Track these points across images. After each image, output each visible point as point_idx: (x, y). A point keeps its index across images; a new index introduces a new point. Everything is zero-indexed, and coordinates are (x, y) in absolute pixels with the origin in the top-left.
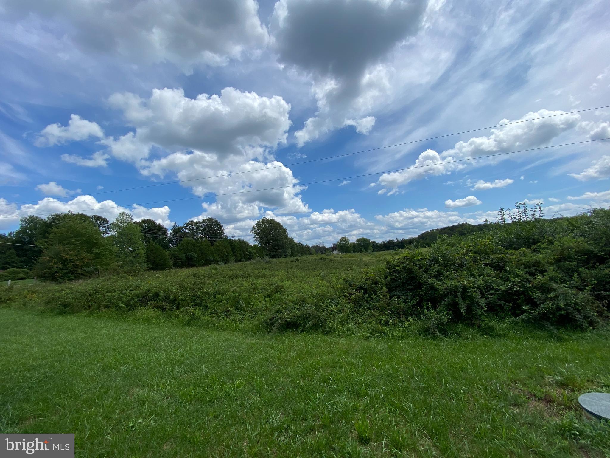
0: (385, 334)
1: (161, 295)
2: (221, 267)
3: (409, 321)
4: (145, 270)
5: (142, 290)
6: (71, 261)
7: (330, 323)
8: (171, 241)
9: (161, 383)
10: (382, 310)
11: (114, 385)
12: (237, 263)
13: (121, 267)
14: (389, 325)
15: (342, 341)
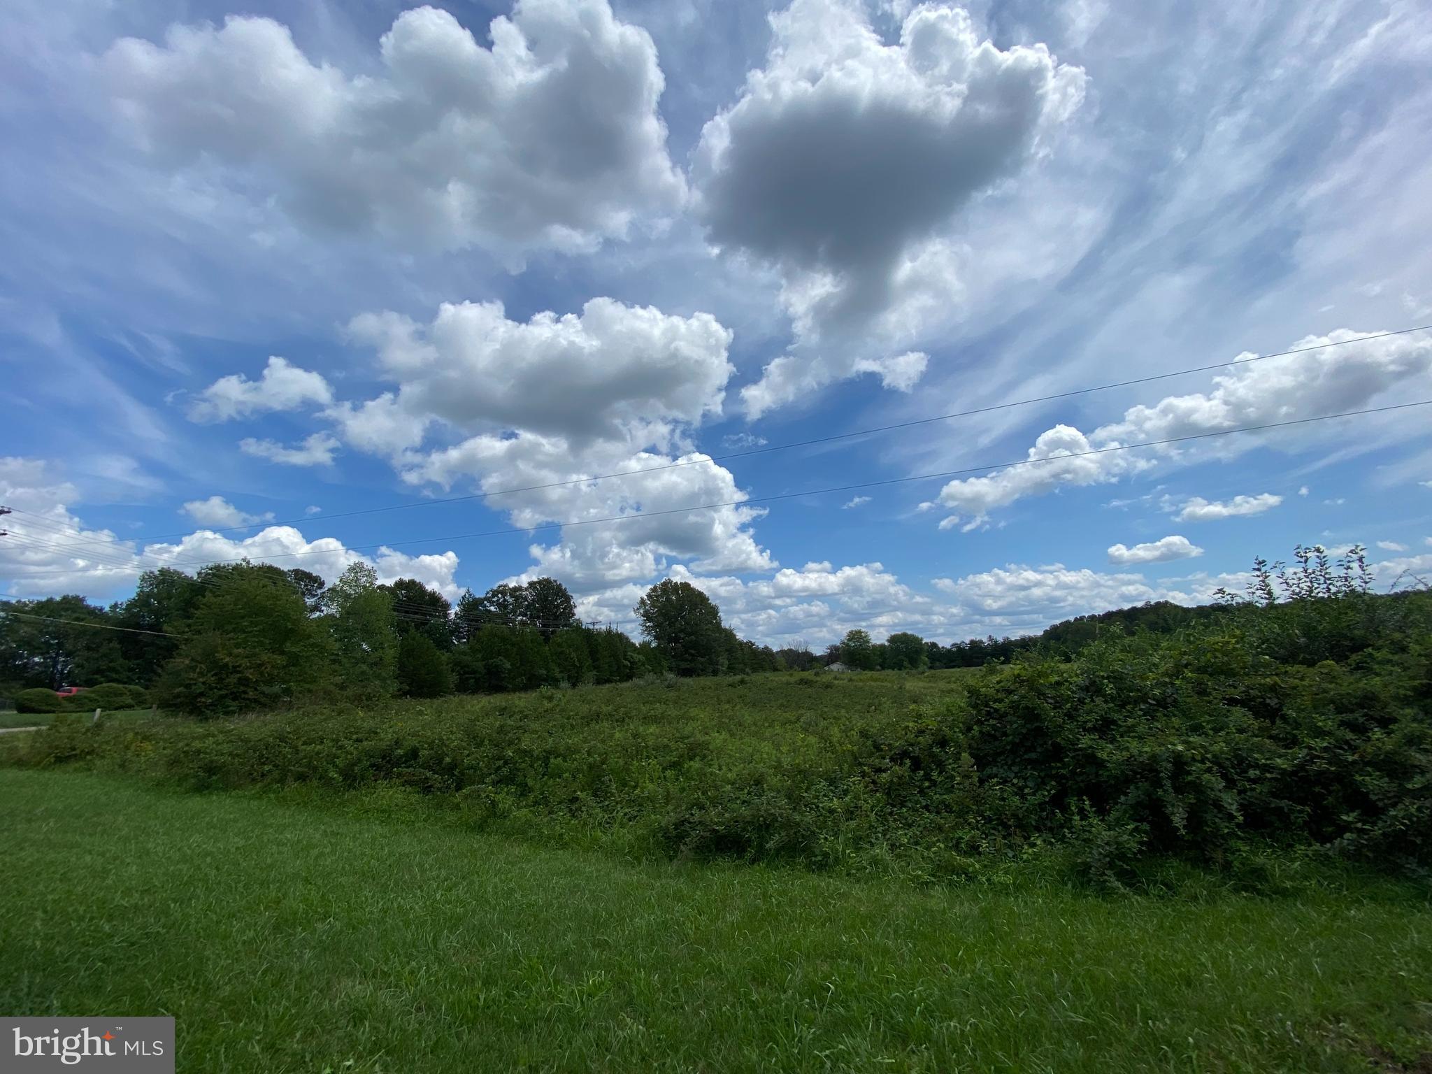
0: (971, 878)
1: (424, 753)
2: (563, 694)
3: (1033, 845)
4: (393, 697)
5: (381, 740)
6: (236, 669)
7: (825, 842)
8: (456, 631)
9: (407, 969)
10: (962, 813)
11: (296, 968)
12: (601, 687)
13: (342, 687)
14: (980, 854)
15: (858, 891)
